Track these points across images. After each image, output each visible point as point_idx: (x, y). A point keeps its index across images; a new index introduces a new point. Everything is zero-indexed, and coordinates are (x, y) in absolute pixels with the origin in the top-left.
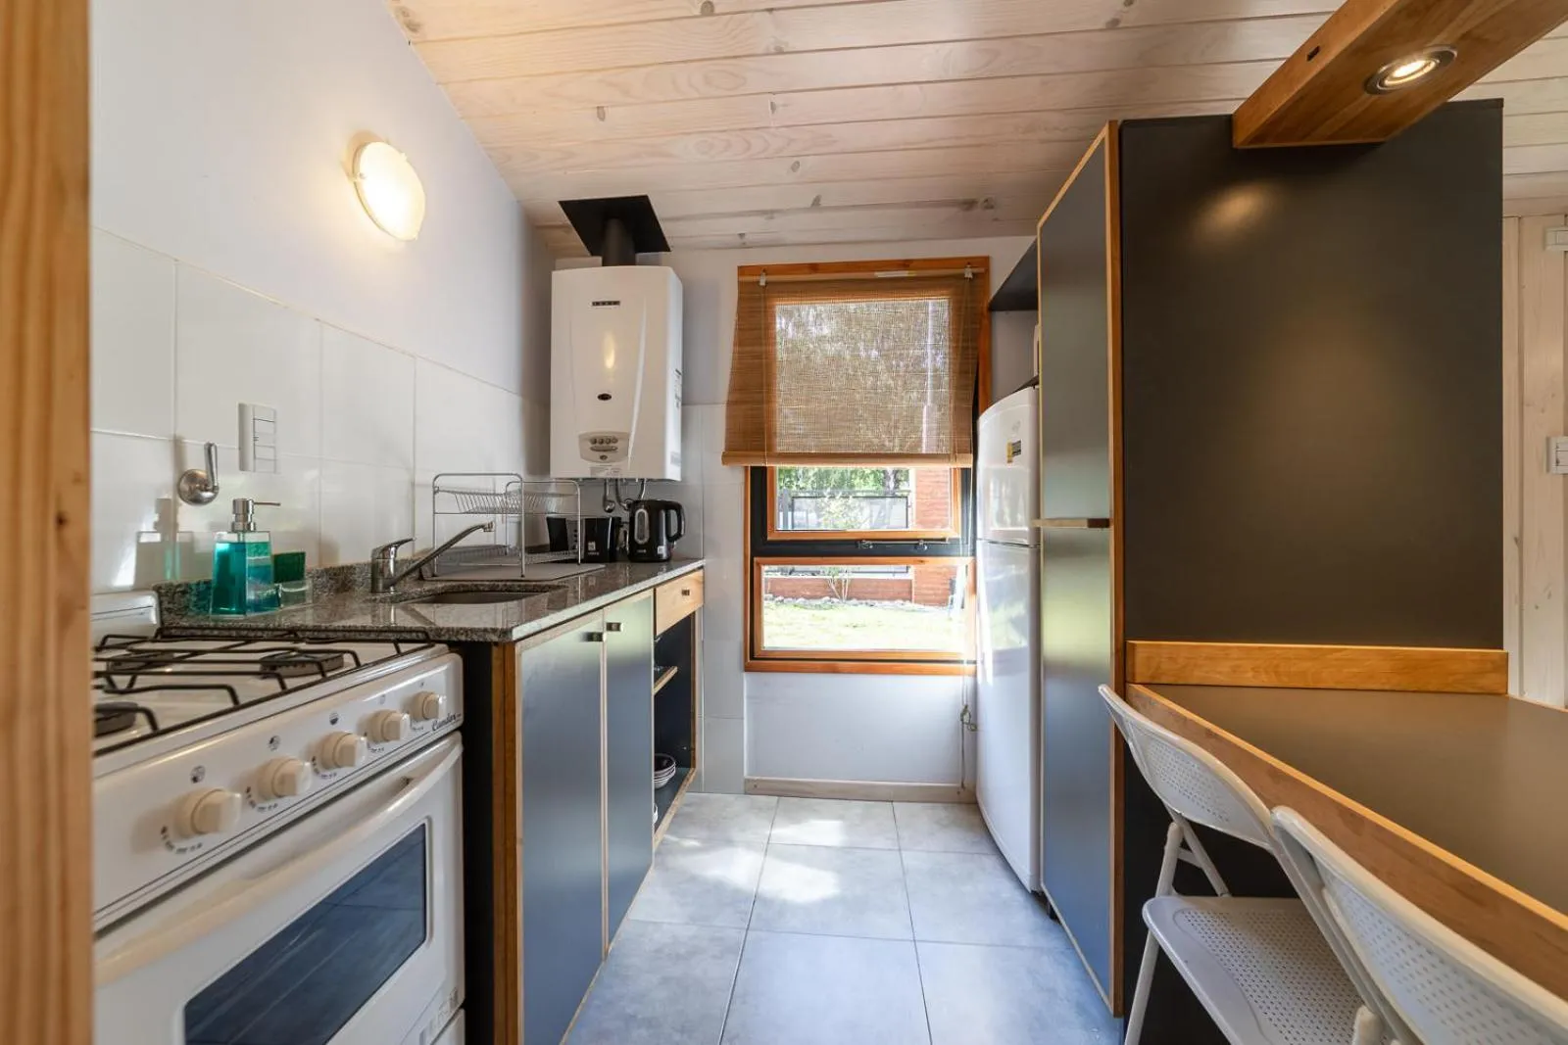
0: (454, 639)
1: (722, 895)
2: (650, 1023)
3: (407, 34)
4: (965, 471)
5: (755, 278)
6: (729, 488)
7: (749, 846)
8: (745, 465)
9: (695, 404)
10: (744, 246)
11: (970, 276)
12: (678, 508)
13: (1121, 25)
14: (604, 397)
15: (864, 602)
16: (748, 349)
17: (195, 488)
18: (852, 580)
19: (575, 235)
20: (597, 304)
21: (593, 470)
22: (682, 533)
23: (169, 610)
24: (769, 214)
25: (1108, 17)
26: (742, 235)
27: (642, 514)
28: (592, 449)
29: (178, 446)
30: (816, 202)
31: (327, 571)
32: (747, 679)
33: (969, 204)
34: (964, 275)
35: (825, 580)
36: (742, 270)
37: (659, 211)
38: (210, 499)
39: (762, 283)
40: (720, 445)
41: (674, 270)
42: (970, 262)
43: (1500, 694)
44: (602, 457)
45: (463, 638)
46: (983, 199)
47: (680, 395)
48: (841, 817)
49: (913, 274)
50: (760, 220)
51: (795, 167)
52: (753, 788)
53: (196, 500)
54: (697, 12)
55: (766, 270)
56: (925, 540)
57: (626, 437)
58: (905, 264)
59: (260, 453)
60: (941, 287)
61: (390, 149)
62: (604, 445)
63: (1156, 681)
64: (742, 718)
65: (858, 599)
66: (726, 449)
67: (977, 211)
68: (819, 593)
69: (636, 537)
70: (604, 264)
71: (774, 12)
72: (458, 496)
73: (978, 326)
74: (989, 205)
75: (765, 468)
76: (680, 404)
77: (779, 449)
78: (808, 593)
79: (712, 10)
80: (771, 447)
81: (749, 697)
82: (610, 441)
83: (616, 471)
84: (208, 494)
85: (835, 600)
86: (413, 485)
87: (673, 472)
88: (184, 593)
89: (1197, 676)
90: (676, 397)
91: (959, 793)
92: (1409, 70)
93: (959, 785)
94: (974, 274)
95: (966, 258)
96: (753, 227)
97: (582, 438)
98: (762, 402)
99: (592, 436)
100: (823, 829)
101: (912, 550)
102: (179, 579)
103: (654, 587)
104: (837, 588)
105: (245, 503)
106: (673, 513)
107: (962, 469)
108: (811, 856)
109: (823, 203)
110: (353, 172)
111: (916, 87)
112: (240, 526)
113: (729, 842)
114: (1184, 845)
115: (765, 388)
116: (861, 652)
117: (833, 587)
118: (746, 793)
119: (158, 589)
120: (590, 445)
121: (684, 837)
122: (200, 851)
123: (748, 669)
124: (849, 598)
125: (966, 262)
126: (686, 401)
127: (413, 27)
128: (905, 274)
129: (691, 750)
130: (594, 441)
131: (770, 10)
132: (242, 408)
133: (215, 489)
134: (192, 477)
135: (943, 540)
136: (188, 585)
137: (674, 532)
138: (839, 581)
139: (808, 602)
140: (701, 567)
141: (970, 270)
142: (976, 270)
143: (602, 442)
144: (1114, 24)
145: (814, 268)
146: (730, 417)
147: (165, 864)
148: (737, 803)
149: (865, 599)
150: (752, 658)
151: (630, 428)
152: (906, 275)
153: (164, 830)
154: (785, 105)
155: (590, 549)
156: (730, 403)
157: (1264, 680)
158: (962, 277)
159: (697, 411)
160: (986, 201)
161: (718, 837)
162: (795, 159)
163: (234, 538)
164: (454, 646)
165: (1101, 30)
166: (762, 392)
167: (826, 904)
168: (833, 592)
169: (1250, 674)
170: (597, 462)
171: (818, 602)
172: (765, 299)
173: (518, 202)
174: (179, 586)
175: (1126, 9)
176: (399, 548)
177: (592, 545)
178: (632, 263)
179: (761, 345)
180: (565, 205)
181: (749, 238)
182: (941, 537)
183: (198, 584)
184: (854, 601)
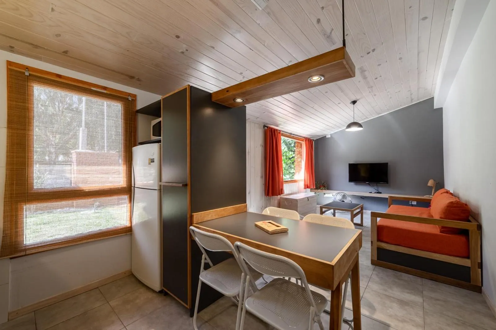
11: (131, 100)
26: (12, 47)
30: (65, 52)
33: (131, 77)
36: (10, 64)
39: (27, 74)
42: (130, 94)
43: (246, 212)
46: (137, 77)
49: (108, 92)
51: (58, 35)
52: (16, 315)
55: (29, 69)
58: (104, 89)
63: (198, 222)
64: (9, 283)
67: (134, 80)
74: (139, 80)
81: (12, 272)
89: (205, 219)
92: (239, 100)
95: (129, 93)
109: (69, 54)
114: (206, 259)
118: (10, 320)
125: (129, 94)
128: (105, 91)
141: (130, 97)
142: (132, 98)
144: (183, 53)
145: (59, 76)
157: (217, 217)
158: (127, 99)
169: (214, 216)
175: (186, 51)
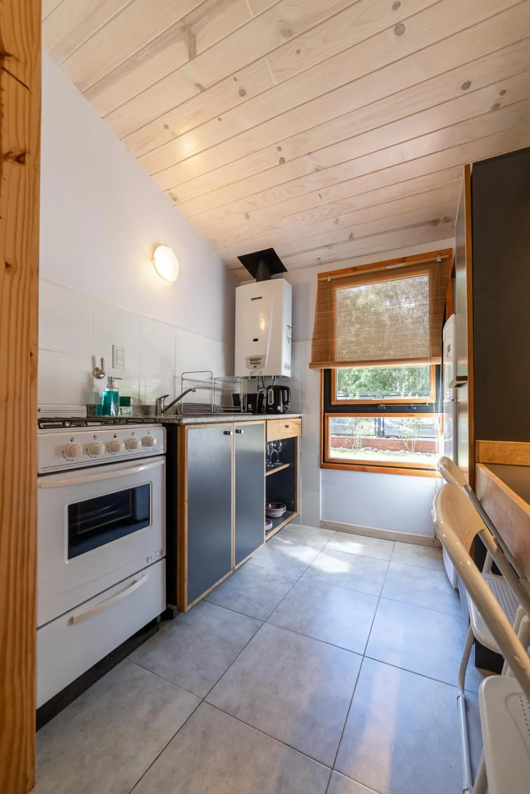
0: (164, 422)
1: (295, 563)
2: (248, 599)
3: (173, 202)
4: (438, 367)
5: (325, 278)
6: (313, 380)
7: (314, 547)
8: (321, 368)
9: (297, 341)
10: (321, 264)
11: (440, 260)
12: (288, 389)
13: (501, 106)
14: (256, 340)
15: (425, 454)
16: (323, 313)
17: (98, 373)
18: (418, 441)
19: (246, 271)
20: (253, 299)
21: (251, 373)
22: (289, 400)
23: (90, 413)
24: (329, 246)
25: (492, 104)
26: (319, 259)
27: (271, 391)
28: (251, 363)
29: (93, 359)
30: (351, 235)
31: (141, 406)
32: (321, 472)
33: (435, 222)
34: (436, 260)
35: (402, 441)
36: (320, 276)
37: (279, 254)
38: (103, 377)
39: (329, 280)
40: (309, 360)
41: (286, 280)
42: (440, 253)
44: (255, 367)
45: (167, 422)
47: (290, 337)
48: (364, 543)
49: (407, 264)
50: (326, 250)
51: (337, 222)
52: (324, 525)
53: (99, 378)
54: (278, 163)
55: (330, 274)
56: (414, 404)
57: (264, 357)
58: (403, 260)
59: (118, 362)
60: (423, 269)
61: (167, 248)
62: (255, 361)
63: (492, 462)
64: (319, 491)
65: (422, 452)
66: (313, 361)
67: (441, 225)
68: (398, 448)
69: (269, 403)
70: (257, 281)
71: (311, 154)
72: (190, 381)
73: (445, 287)
74: (447, 220)
75: (330, 370)
76: (290, 341)
77: (338, 360)
78: (392, 448)
79: (284, 161)
80: (332, 359)
81: (322, 481)
82: (258, 359)
83: (261, 372)
84: (102, 376)
85: (407, 452)
86: (175, 377)
87: (286, 372)
88: (94, 408)
90: (288, 338)
91: (434, 542)
93: (434, 537)
94: (442, 259)
95: (438, 251)
96: (322, 254)
97: (247, 359)
98: (328, 338)
99: (250, 358)
100: (353, 547)
101: (408, 409)
102: (94, 403)
103: (266, 420)
104: (408, 445)
105: (111, 378)
106: (286, 391)
107: (436, 365)
108: (342, 556)
109: (355, 236)
110: (152, 259)
111: (389, 169)
112: (110, 386)
113: (305, 545)
115: (330, 331)
116: (378, 462)
117: (406, 446)
118: (321, 527)
119: (87, 405)
120: (249, 361)
121: (286, 540)
122: (72, 462)
123: (322, 467)
124: (416, 451)
125: (438, 253)
126: (294, 340)
127: (175, 199)
128: (402, 265)
129: (295, 504)
130: (251, 360)
131: (309, 154)
132: (113, 346)
133: (103, 373)
134: (97, 369)
135: (425, 404)
136: (95, 405)
137: (286, 400)
138: (410, 442)
139: (391, 452)
140: (300, 417)
141: (440, 257)
142: (443, 257)
143: (254, 360)
144: (497, 107)
145: (354, 269)
146: (313, 346)
147: (62, 463)
148: (316, 531)
149: (426, 452)
150: (324, 462)
151: (266, 353)
152: (404, 265)
153: (63, 452)
154: (326, 194)
155: (249, 407)
156: (314, 339)
158: (435, 262)
159: (299, 345)
160: (445, 218)
161: (301, 541)
162: (336, 218)
163: (108, 390)
164: (164, 425)
165: (489, 112)
166: (328, 333)
167: (341, 575)
168: (406, 447)
170: (253, 369)
171: (397, 452)
172: (330, 288)
173: (222, 260)
174: (92, 405)
175: (501, 96)
176: (166, 399)
177: (250, 406)
178: (270, 279)
179: (328, 310)
180: (240, 258)
181: (322, 260)
182: (424, 402)
183: (98, 405)
184: (419, 453)
